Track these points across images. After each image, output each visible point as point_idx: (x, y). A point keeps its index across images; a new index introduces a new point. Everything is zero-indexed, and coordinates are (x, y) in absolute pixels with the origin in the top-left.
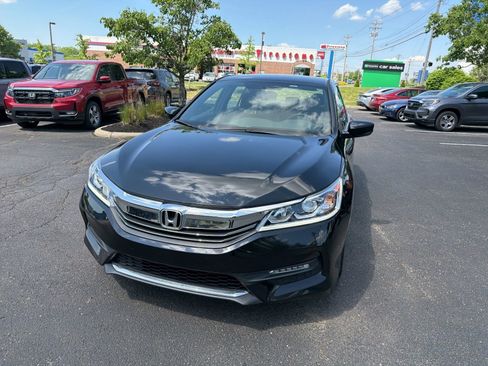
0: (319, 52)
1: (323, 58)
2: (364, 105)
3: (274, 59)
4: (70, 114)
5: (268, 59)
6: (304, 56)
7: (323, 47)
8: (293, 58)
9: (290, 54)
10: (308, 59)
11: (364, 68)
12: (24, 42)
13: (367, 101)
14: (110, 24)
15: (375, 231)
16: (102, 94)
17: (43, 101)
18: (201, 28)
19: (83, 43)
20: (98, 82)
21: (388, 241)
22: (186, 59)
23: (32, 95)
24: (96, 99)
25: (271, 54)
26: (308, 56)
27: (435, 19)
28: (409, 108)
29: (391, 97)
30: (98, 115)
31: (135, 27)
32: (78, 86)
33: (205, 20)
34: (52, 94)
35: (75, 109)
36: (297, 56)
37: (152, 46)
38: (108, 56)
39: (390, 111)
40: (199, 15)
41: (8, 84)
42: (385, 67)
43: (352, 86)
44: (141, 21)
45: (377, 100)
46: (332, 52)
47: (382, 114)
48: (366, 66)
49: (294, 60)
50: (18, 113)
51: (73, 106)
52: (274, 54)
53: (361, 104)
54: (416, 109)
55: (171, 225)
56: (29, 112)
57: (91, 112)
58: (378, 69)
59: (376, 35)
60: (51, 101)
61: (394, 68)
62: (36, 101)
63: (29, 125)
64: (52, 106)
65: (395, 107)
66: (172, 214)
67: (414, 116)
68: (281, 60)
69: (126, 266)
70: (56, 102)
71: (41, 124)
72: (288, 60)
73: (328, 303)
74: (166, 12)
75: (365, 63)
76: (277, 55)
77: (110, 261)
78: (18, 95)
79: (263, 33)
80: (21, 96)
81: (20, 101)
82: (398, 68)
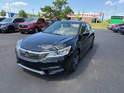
0: (100, 14)
1: (101, 15)
2: (109, 28)
3: (87, 16)
4: (31, 30)
5: (85, 16)
7: (101, 13)
9: (91, 15)
10: (96, 16)
11: (111, 18)
12: (28, 14)
13: (110, 27)
14: (42, 9)
15: (92, 61)
16: (39, 26)
17: (25, 27)
18: (64, 9)
19: (39, 14)
20: (38, 23)
21: (94, 64)
22: (60, 17)
23: (23, 26)
24: (37, 27)
25: (86, 15)
26: (96, 15)
28: (120, 29)
29: (117, 26)
30: (37, 31)
31: (48, 10)
32: (33, 24)
33: (65, 7)
34: (27, 26)
35: (32, 29)
36: (93, 15)
37: (52, 14)
38: (42, 17)
39: (115, 30)
40: (64, 6)
41: (18, 24)
42: (118, 18)
43: (108, 23)
44: (49, 8)
45: (113, 27)
46: (103, 14)
47: (113, 30)
48: (112, 17)
49: (92, 16)
50: (20, 30)
51: (31, 28)
52: (87, 15)
53: (108, 28)
54: (122, 29)
55: (27, 55)
56: (22, 30)
57: (36, 30)
58: (116, 18)
59: (116, 9)
60: (27, 27)
61: (120, 18)
62: (24, 27)
63: (23, 33)
64: (27, 28)
65: (117, 28)
66: (27, 53)
67: (121, 31)
68: (89, 16)
69: (21, 64)
70: (28, 28)
71: (25, 32)
72: (90, 16)
73: (68, 77)
74: (55, 6)
76: (88, 15)
77: (18, 63)
78: (20, 26)
79: (84, 10)
80: (21, 26)
81: (21, 27)
82: (122, 18)
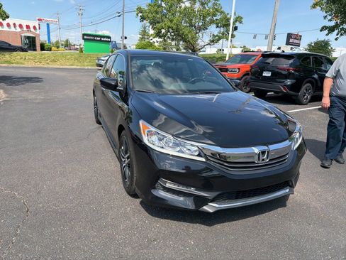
6: (28, 27)
7: (39, 20)
8: (18, 27)
9: (14, 24)
10: (32, 30)
11: (83, 39)
26: (31, 27)
27: (140, 10)
36: (21, 26)
42: (99, 39)
46: (48, 24)
48: (85, 37)
49: (18, 29)
58: (95, 40)
61: (104, 39)
68: (6, 28)
72: (13, 29)
75: (84, 35)
82: (107, 40)
